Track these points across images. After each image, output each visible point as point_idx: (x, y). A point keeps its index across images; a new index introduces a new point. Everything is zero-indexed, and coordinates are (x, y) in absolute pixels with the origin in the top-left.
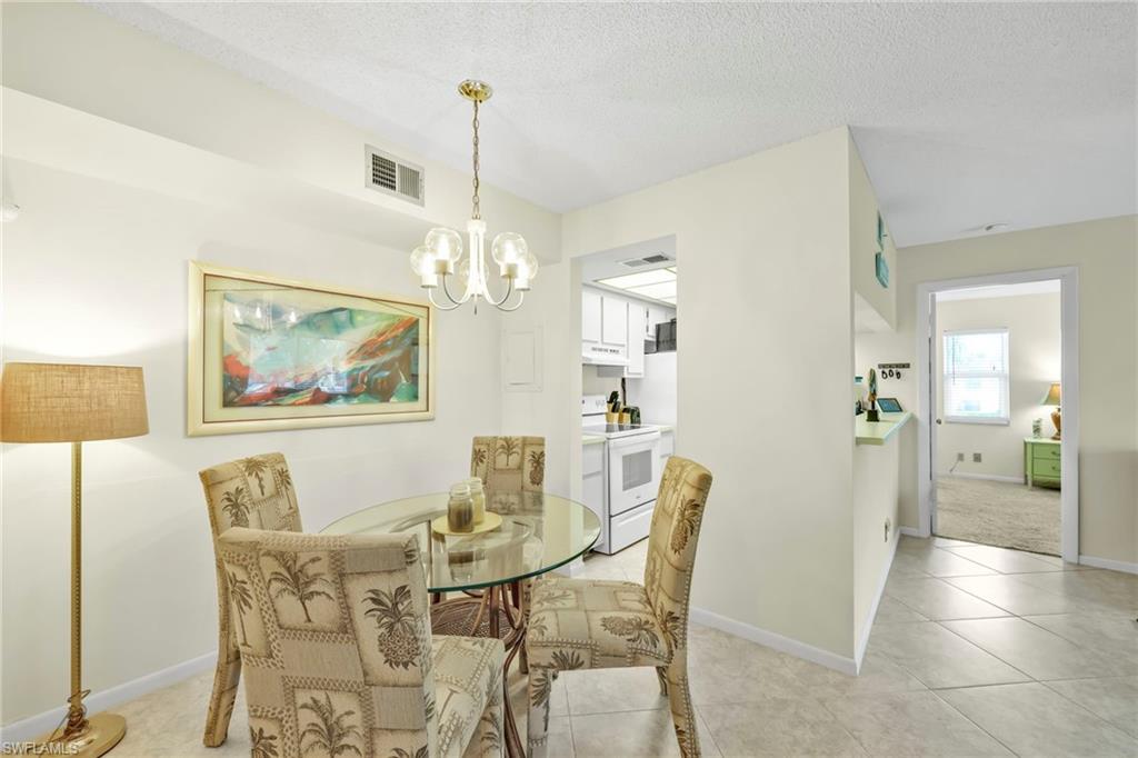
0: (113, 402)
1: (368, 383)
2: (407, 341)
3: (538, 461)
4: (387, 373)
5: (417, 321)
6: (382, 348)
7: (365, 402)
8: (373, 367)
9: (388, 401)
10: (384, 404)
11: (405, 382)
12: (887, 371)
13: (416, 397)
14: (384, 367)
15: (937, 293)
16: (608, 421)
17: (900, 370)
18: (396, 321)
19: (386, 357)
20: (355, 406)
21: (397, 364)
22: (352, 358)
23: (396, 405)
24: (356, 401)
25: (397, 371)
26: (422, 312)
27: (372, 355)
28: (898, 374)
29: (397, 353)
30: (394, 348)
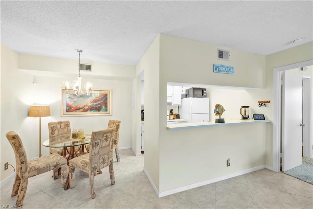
0: (41, 111)
1: (95, 108)
2: (104, 99)
3: (118, 127)
4: (99, 106)
5: (107, 94)
6: (98, 100)
7: (94, 112)
8: (96, 104)
9: (100, 111)
10: (99, 112)
11: (104, 107)
12: (261, 104)
13: (107, 111)
14: (99, 104)
15: (286, 72)
16: (169, 117)
17: (265, 103)
18: (102, 95)
19: (99, 102)
20: (92, 112)
21: (102, 104)
22: (91, 103)
23: (102, 112)
24: (92, 111)
25: (102, 105)
26: (109, 92)
27: (96, 102)
28: (265, 105)
29: (102, 101)
30: (101, 100)
